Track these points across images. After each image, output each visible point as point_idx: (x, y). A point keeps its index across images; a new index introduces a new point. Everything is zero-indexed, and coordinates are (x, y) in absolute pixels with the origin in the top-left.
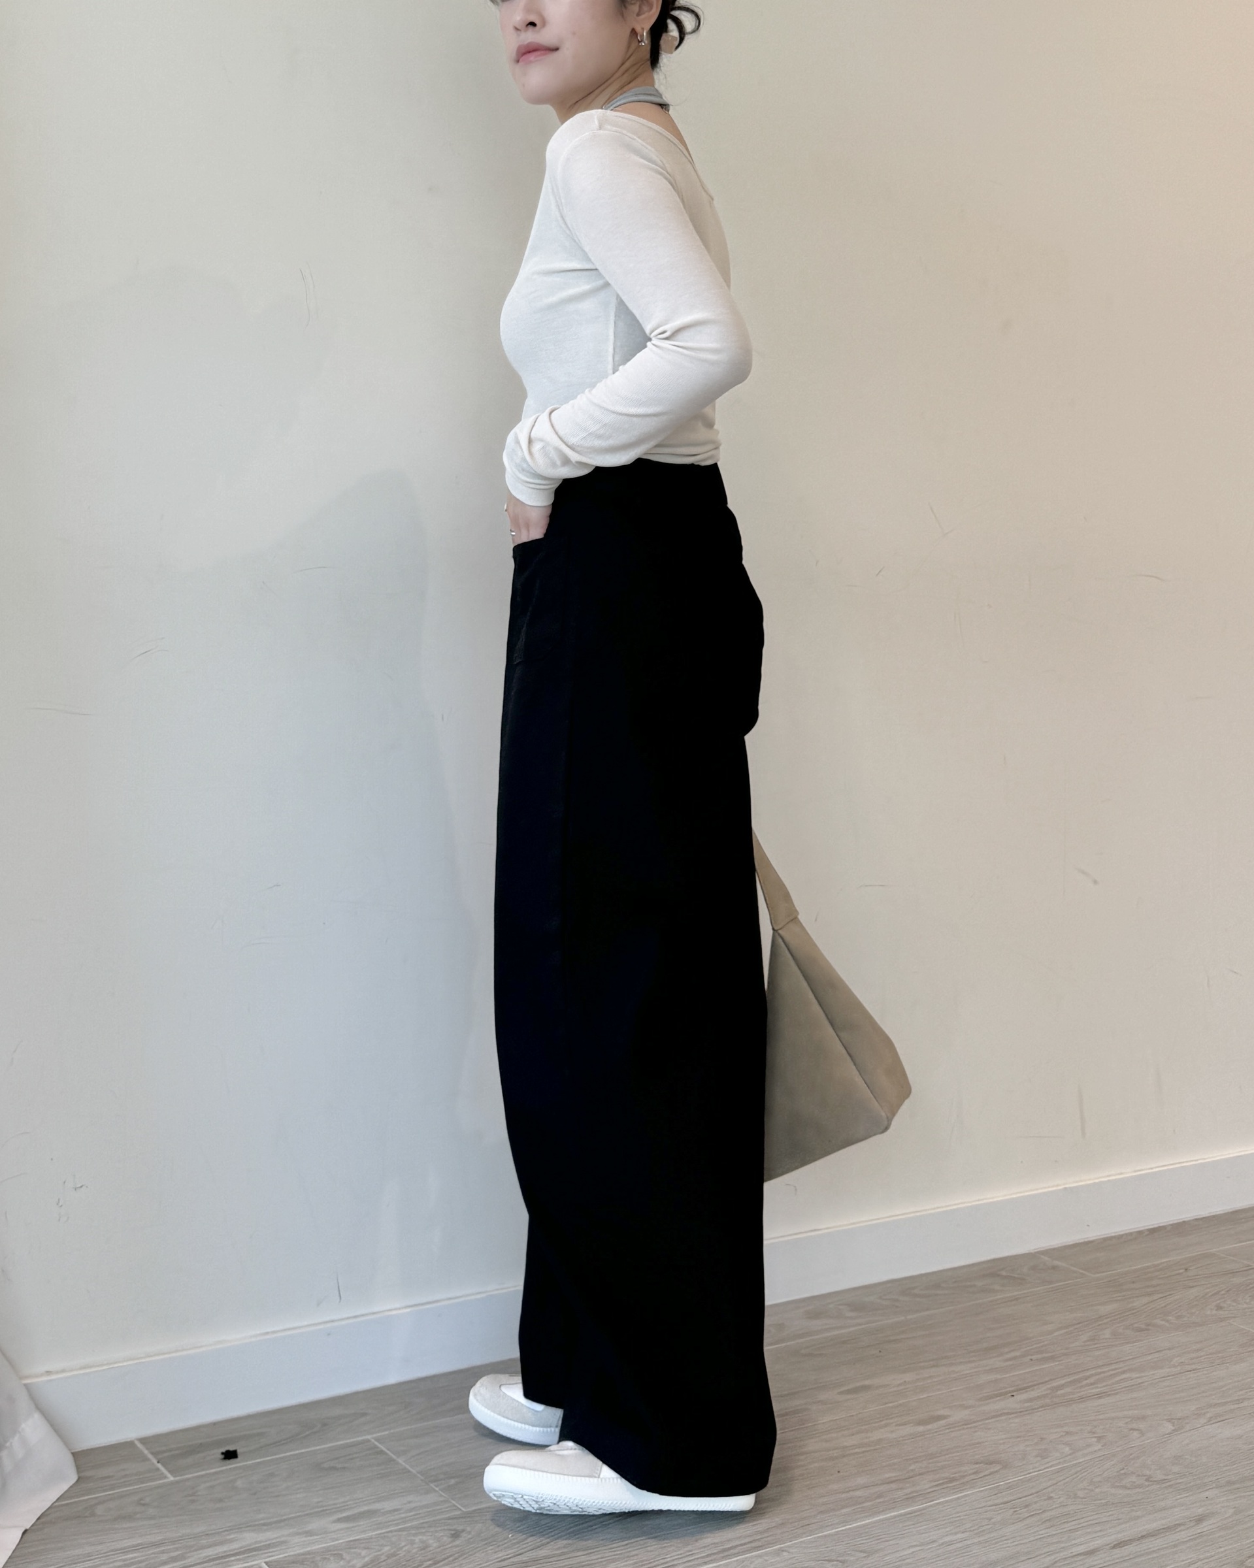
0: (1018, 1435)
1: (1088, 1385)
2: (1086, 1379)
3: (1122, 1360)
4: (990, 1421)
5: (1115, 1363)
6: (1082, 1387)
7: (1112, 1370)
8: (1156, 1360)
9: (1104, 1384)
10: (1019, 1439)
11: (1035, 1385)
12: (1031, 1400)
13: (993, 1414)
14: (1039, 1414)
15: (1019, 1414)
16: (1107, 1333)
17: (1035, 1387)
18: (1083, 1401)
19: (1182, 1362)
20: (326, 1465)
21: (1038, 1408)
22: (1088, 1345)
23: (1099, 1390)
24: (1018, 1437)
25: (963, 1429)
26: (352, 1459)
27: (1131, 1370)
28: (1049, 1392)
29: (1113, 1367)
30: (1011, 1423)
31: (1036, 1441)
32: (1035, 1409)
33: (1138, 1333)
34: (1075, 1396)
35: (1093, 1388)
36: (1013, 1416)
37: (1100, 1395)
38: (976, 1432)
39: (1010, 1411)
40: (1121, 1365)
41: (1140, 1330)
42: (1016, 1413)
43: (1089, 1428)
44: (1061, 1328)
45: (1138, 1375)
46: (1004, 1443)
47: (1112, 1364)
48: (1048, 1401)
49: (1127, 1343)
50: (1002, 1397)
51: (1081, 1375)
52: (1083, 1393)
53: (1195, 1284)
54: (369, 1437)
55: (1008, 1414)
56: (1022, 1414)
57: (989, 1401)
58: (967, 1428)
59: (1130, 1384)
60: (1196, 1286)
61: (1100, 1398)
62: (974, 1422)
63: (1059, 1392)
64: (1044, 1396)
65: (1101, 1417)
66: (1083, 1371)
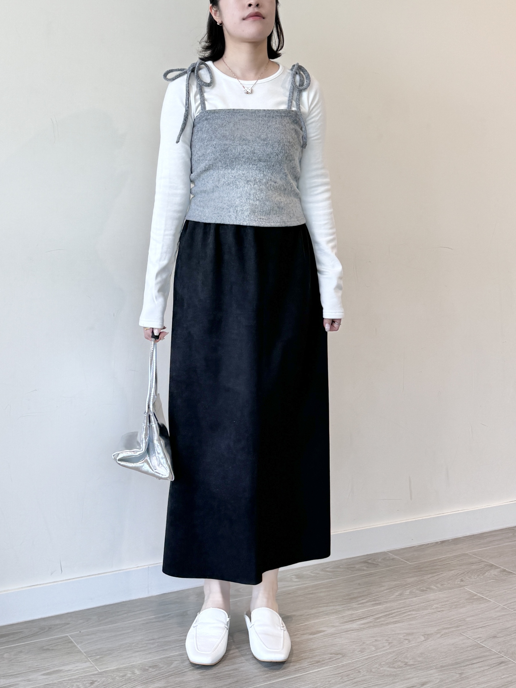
0: (353, 641)
1: (392, 617)
2: (392, 614)
3: (411, 605)
4: (343, 634)
5: (407, 607)
6: (388, 618)
7: (406, 610)
8: (425, 605)
9: (400, 616)
10: (354, 643)
11: (367, 617)
12: (364, 624)
13: (345, 630)
14: (366, 630)
15: (357, 631)
16: (407, 592)
17: (368, 617)
18: (388, 625)
19: (437, 607)
20: (44, 648)
21: (367, 628)
22: (398, 598)
23: (396, 619)
24: (354, 642)
25: (330, 637)
26: (57, 645)
27: (413, 610)
28: (374, 620)
29: (406, 608)
30: (353, 635)
31: (361, 644)
32: (365, 628)
33: (422, 592)
34: (385, 622)
35: (393, 619)
36: (354, 631)
37: (395, 622)
38: (336, 639)
39: (353, 629)
40: (410, 607)
41: (423, 591)
42: (355, 630)
43: (386, 638)
44: (388, 589)
45: (415, 613)
46: (346, 645)
47: (406, 607)
48: (371, 624)
49: (416, 597)
50: (352, 622)
51: (391, 612)
52: (388, 621)
53: (454, 569)
54: (67, 635)
55: (352, 630)
56: (359, 630)
57: (345, 624)
58: (332, 637)
59: (411, 617)
60: (455, 569)
61: (396, 623)
62: (336, 634)
63: (378, 620)
64: (370, 622)
65: (393, 633)
66: (391, 610)
